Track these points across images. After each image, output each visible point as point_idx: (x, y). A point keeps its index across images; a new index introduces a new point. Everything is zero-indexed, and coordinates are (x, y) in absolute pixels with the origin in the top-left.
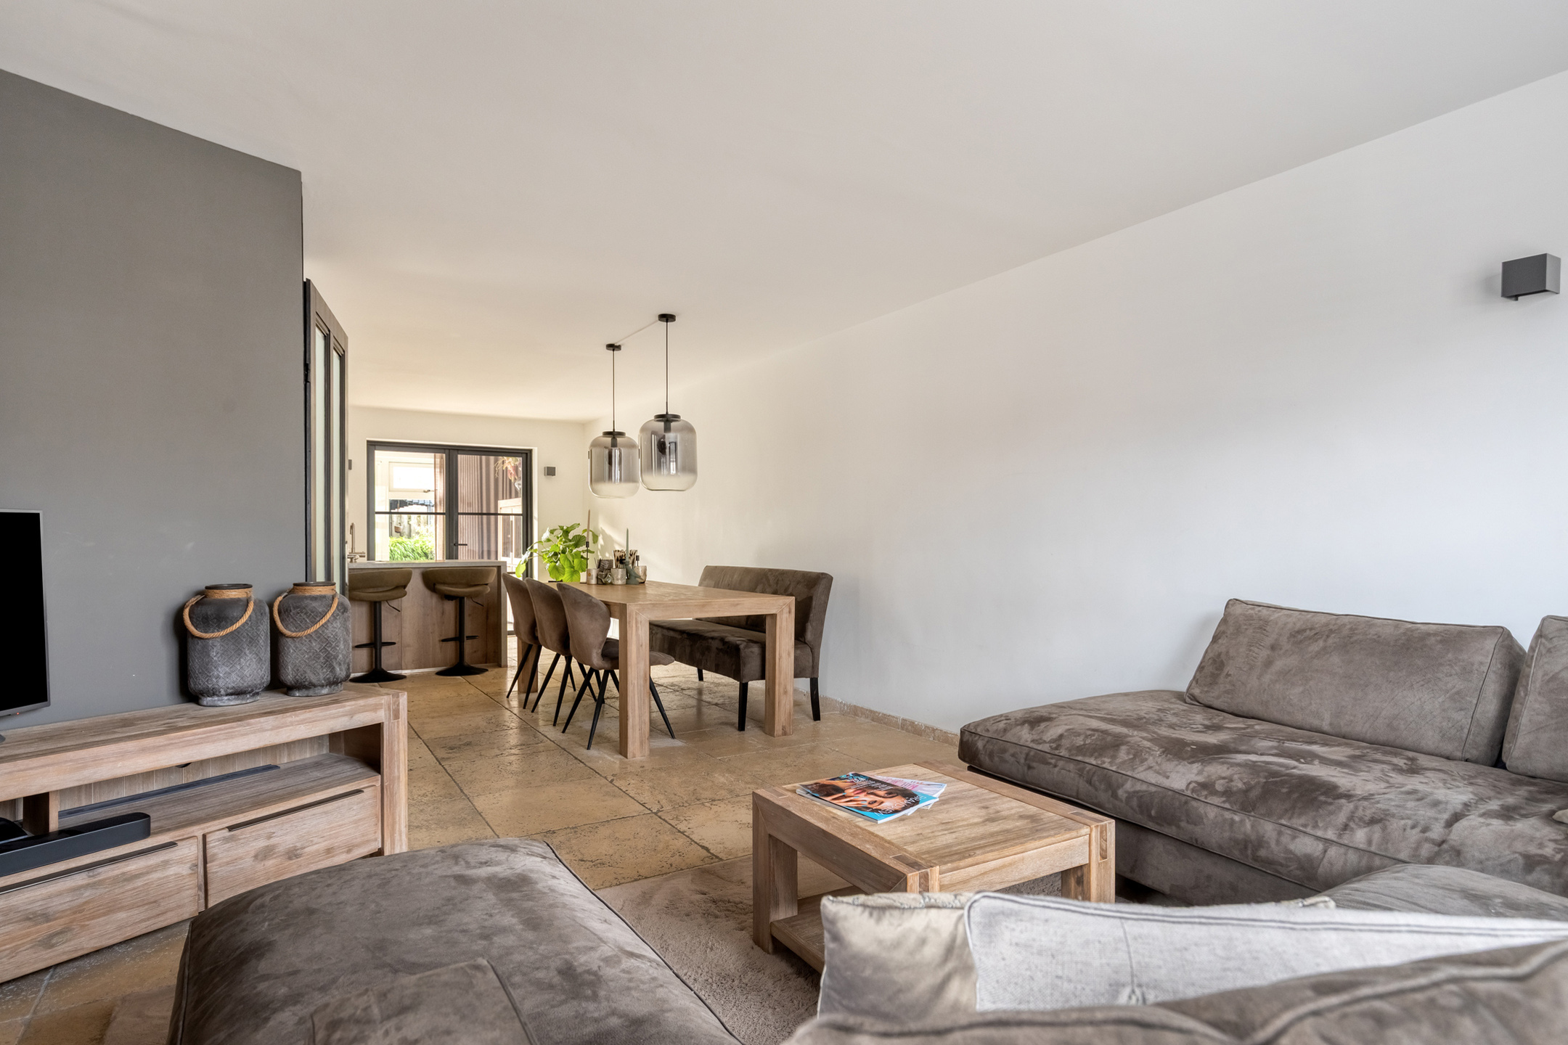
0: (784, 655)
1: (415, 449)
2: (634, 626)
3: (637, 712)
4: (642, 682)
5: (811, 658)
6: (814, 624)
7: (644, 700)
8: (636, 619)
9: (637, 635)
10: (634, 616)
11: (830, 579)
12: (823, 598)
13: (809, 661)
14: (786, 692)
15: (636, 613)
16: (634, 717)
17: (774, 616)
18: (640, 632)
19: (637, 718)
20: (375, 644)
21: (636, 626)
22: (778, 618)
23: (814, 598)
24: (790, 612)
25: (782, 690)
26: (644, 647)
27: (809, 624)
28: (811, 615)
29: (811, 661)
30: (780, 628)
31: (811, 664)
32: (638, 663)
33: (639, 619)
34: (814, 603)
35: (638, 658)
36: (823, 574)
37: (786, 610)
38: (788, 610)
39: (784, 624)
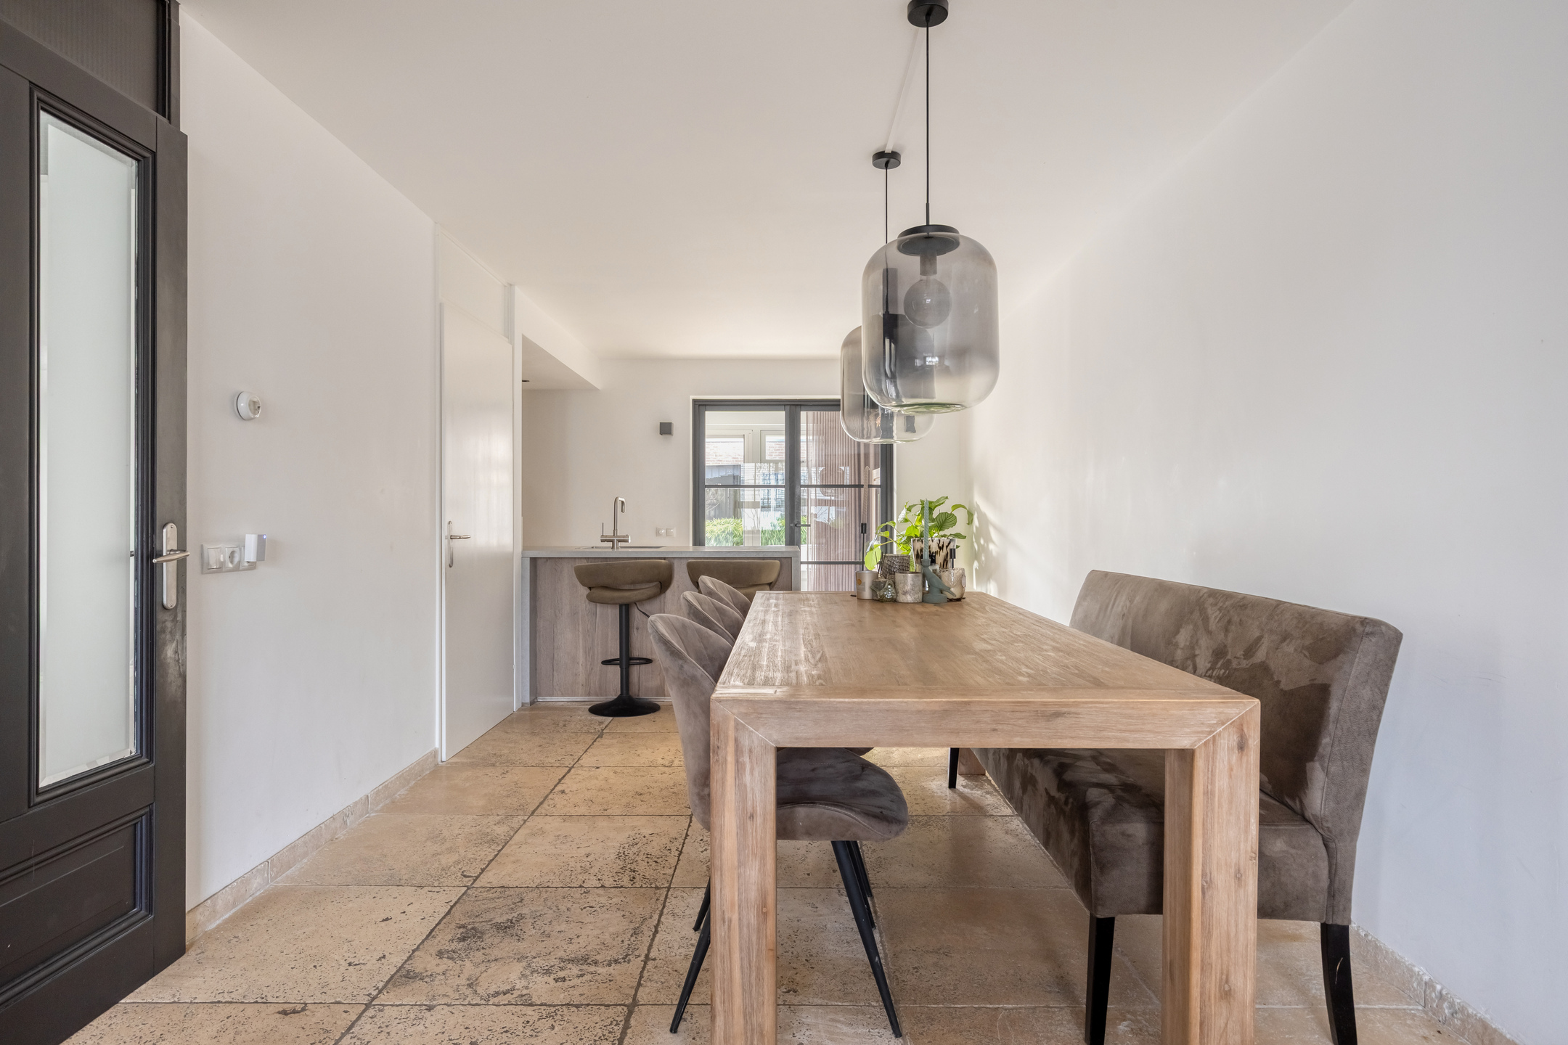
0: (1222, 879)
1: (761, 407)
2: (730, 759)
3: (738, 1001)
4: (753, 921)
5: (1324, 865)
6: (1333, 769)
7: (759, 969)
8: (736, 740)
9: (741, 787)
10: (731, 733)
11: (1393, 639)
12: (1366, 693)
13: (1316, 876)
14: (1227, 994)
15: (738, 726)
16: (729, 1013)
17: (1186, 756)
18: (747, 778)
19: (738, 1020)
20: (627, 660)
21: (737, 762)
22: (1200, 763)
23: (1336, 691)
24: (1242, 747)
25: (1213, 987)
26: (759, 820)
27: (1317, 765)
28: (1326, 740)
29: (1324, 873)
30: (1209, 794)
31: (1324, 883)
32: (741, 864)
33: (745, 742)
34: (1334, 706)
35: (742, 847)
36: (1364, 621)
37: (1228, 740)
38: (1234, 739)
39: (1222, 782)
